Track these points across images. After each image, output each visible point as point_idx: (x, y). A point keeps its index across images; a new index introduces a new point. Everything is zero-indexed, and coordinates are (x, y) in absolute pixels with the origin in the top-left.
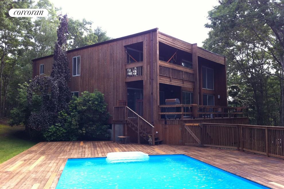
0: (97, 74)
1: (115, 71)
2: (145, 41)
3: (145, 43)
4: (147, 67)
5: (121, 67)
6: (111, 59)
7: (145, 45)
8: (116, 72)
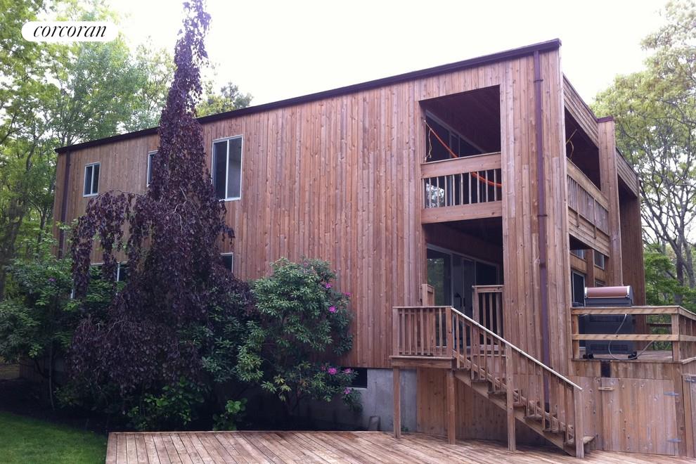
0: (307, 194)
1: (383, 187)
2: (510, 82)
3: (510, 90)
4: (521, 171)
5: (406, 172)
6: (364, 147)
7: (511, 96)
8: (387, 187)
